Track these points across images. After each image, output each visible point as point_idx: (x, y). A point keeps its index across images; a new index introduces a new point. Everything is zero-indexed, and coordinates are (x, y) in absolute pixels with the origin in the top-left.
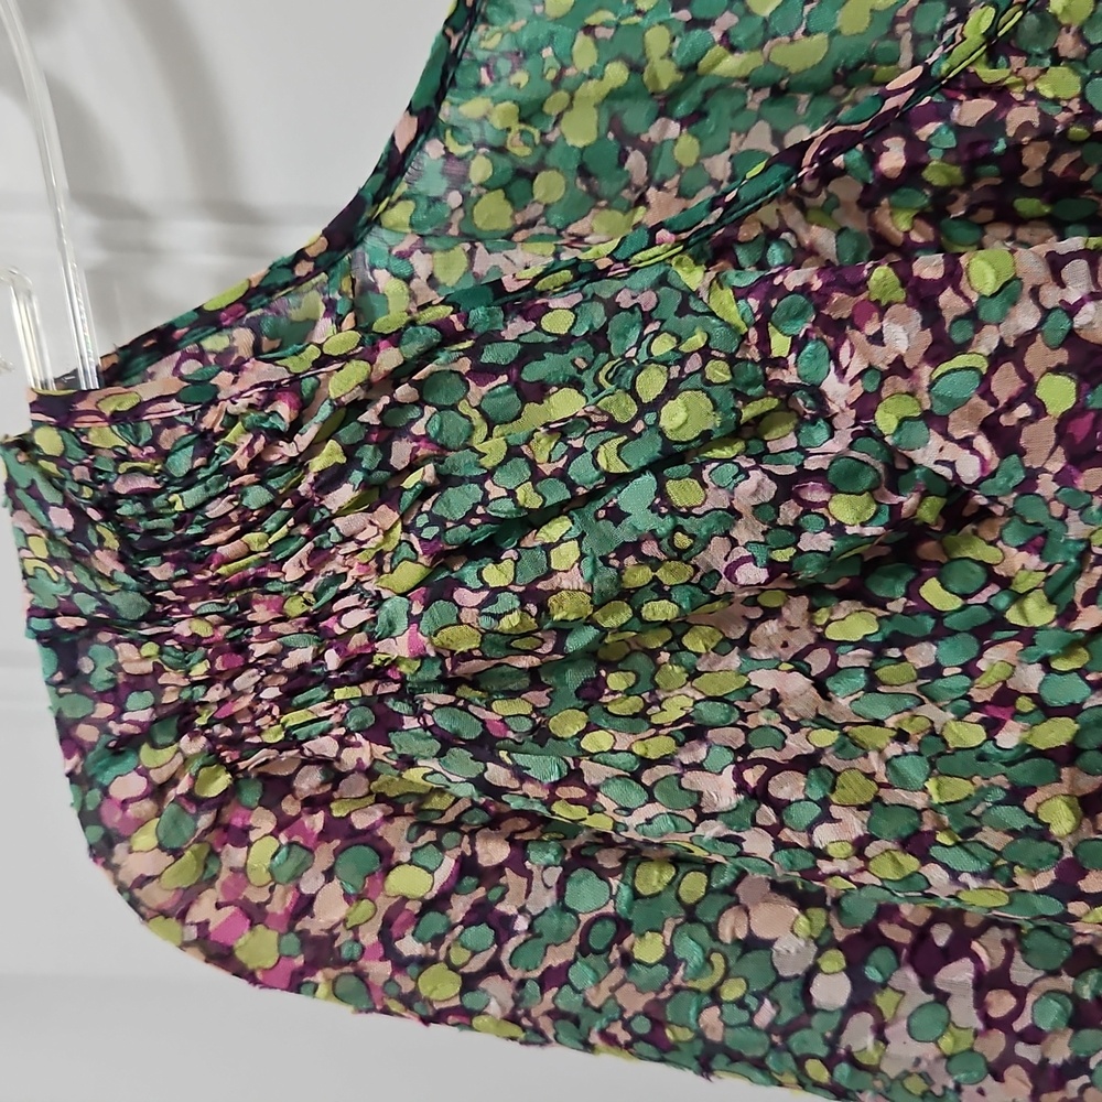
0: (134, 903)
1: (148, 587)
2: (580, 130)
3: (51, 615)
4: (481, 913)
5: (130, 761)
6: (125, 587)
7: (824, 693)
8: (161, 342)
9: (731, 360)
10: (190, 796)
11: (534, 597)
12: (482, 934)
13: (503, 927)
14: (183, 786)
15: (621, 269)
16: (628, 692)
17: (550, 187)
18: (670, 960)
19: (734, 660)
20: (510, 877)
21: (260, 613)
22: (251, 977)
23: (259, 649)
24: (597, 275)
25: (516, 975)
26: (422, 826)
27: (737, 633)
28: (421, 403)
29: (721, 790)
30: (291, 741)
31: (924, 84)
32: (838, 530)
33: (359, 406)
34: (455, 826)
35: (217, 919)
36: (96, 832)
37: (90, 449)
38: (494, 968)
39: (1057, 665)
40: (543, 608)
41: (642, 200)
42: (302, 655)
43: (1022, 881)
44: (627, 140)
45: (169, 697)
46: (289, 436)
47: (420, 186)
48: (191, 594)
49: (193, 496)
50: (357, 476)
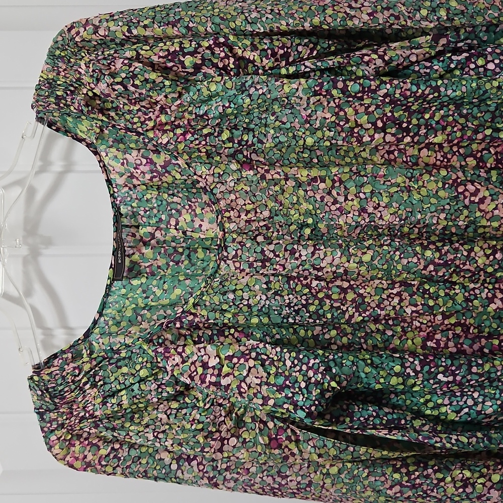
0: (56, 458)
1: (55, 403)
2: (129, 313)
3: (38, 409)
4: (115, 456)
5: (54, 433)
6: (51, 404)
7: (169, 418)
8: (55, 356)
9: (151, 363)
10: (64, 439)
11: (119, 405)
12: (116, 460)
13: (119, 459)
14: (63, 438)
15: (133, 345)
16: (138, 418)
17: (123, 324)
18: (147, 463)
19: (155, 412)
20: (120, 450)
21: (75, 407)
22: (77, 470)
23: (75, 413)
24: (130, 346)
25: (122, 467)
26: (105, 442)
27: (156, 407)
28: (100, 370)
29: (151, 437)
30: (81, 429)
31: (183, 312)
32: (168, 392)
33: (89, 372)
34: (110, 442)
35: (70, 460)
36: (49, 446)
37: (43, 380)
38: (118, 466)
39: (202, 414)
40: (121, 407)
41: (141, 324)
42: (82, 414)
43: (196, 450)
44: (137, 315)
45: (60, 422)
46: (78, 376)
47: (100, 325)
48: (62, 404)
49: (62, 387)
50: (90, 383)
